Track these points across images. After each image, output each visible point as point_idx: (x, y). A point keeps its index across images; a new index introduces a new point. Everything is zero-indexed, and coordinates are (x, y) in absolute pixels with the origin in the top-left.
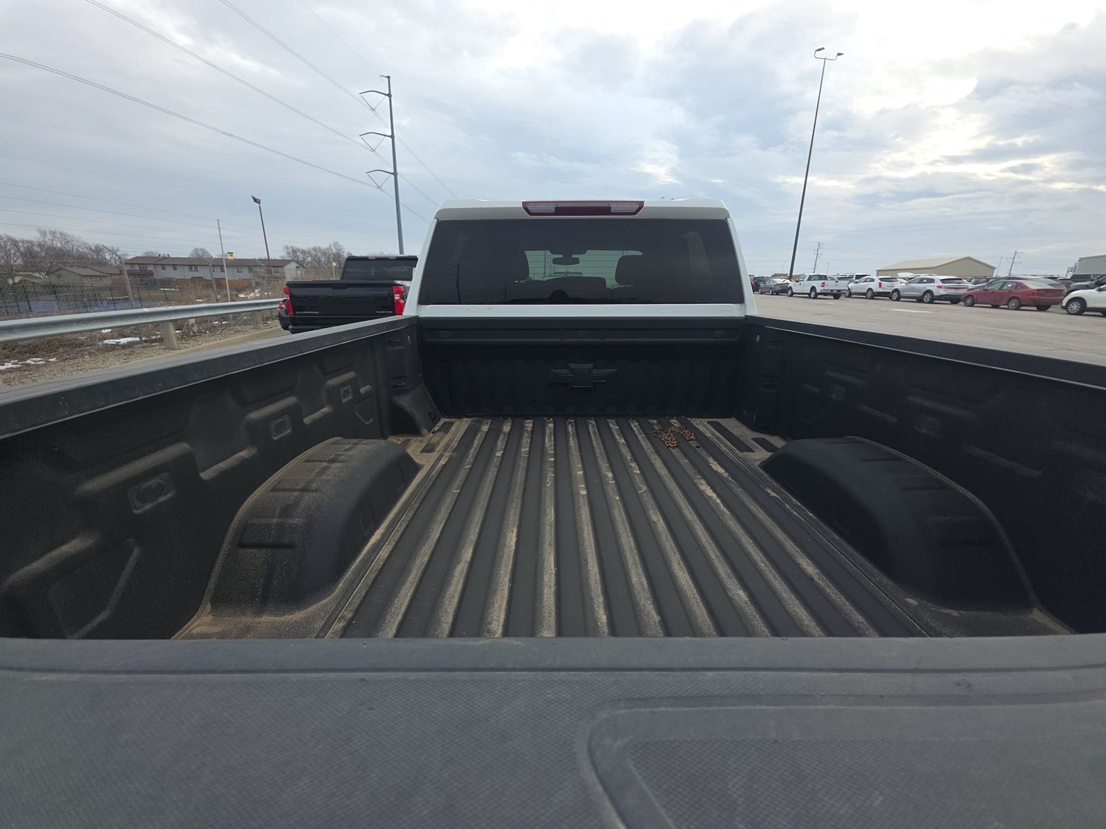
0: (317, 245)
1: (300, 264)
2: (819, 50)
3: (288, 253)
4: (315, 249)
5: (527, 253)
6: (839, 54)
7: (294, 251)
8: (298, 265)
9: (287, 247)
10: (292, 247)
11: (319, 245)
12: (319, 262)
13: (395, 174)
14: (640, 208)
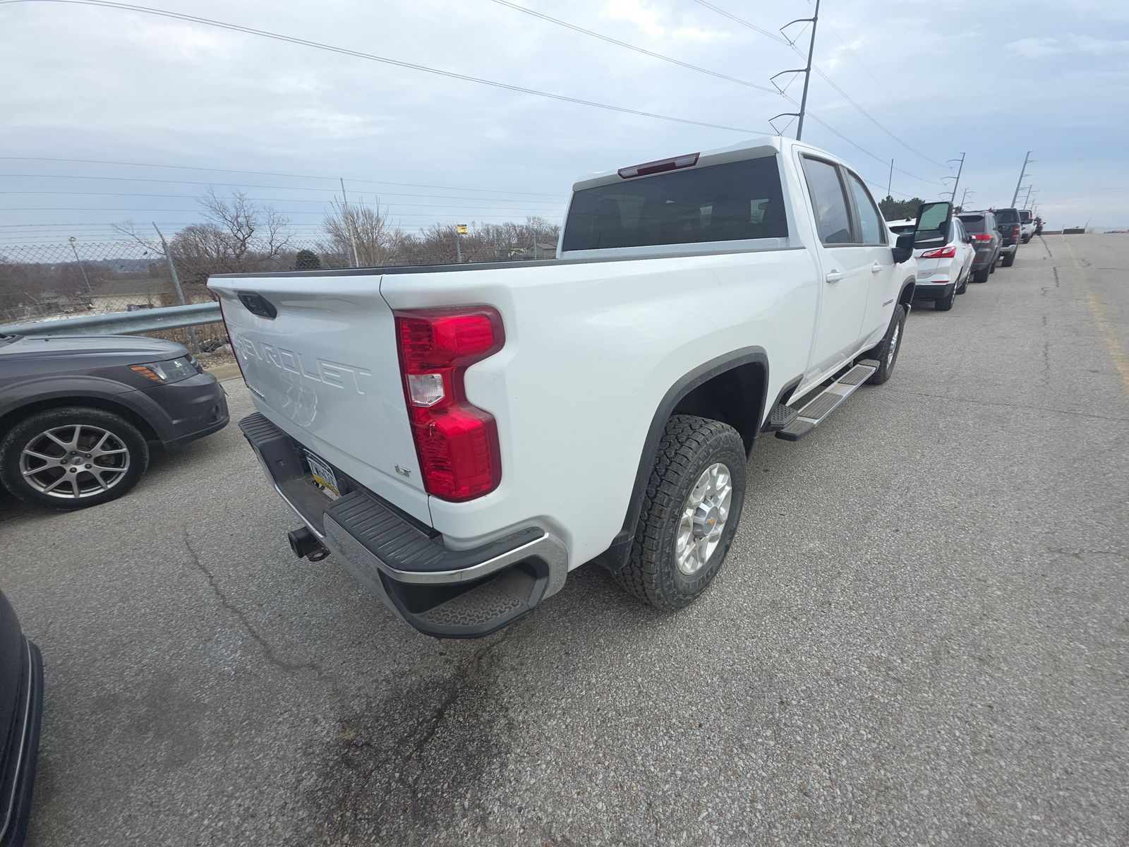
13: (801, 115)
14: (696, 160)
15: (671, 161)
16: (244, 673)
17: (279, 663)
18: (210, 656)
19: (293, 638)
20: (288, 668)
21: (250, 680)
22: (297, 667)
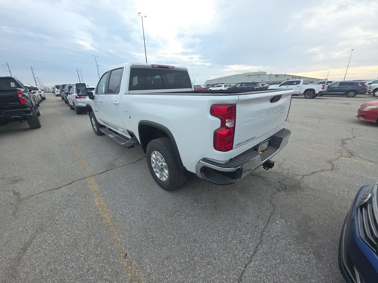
2: (139, 13)
6: (145, 16)
14: (174, 68)
15: (168, 67)
16: (282, 216)
17: (274, 209)
18: (283, 230)
19: (265, 209)
20: (274, 206)
21: (283, 213)
22: (273, 205)
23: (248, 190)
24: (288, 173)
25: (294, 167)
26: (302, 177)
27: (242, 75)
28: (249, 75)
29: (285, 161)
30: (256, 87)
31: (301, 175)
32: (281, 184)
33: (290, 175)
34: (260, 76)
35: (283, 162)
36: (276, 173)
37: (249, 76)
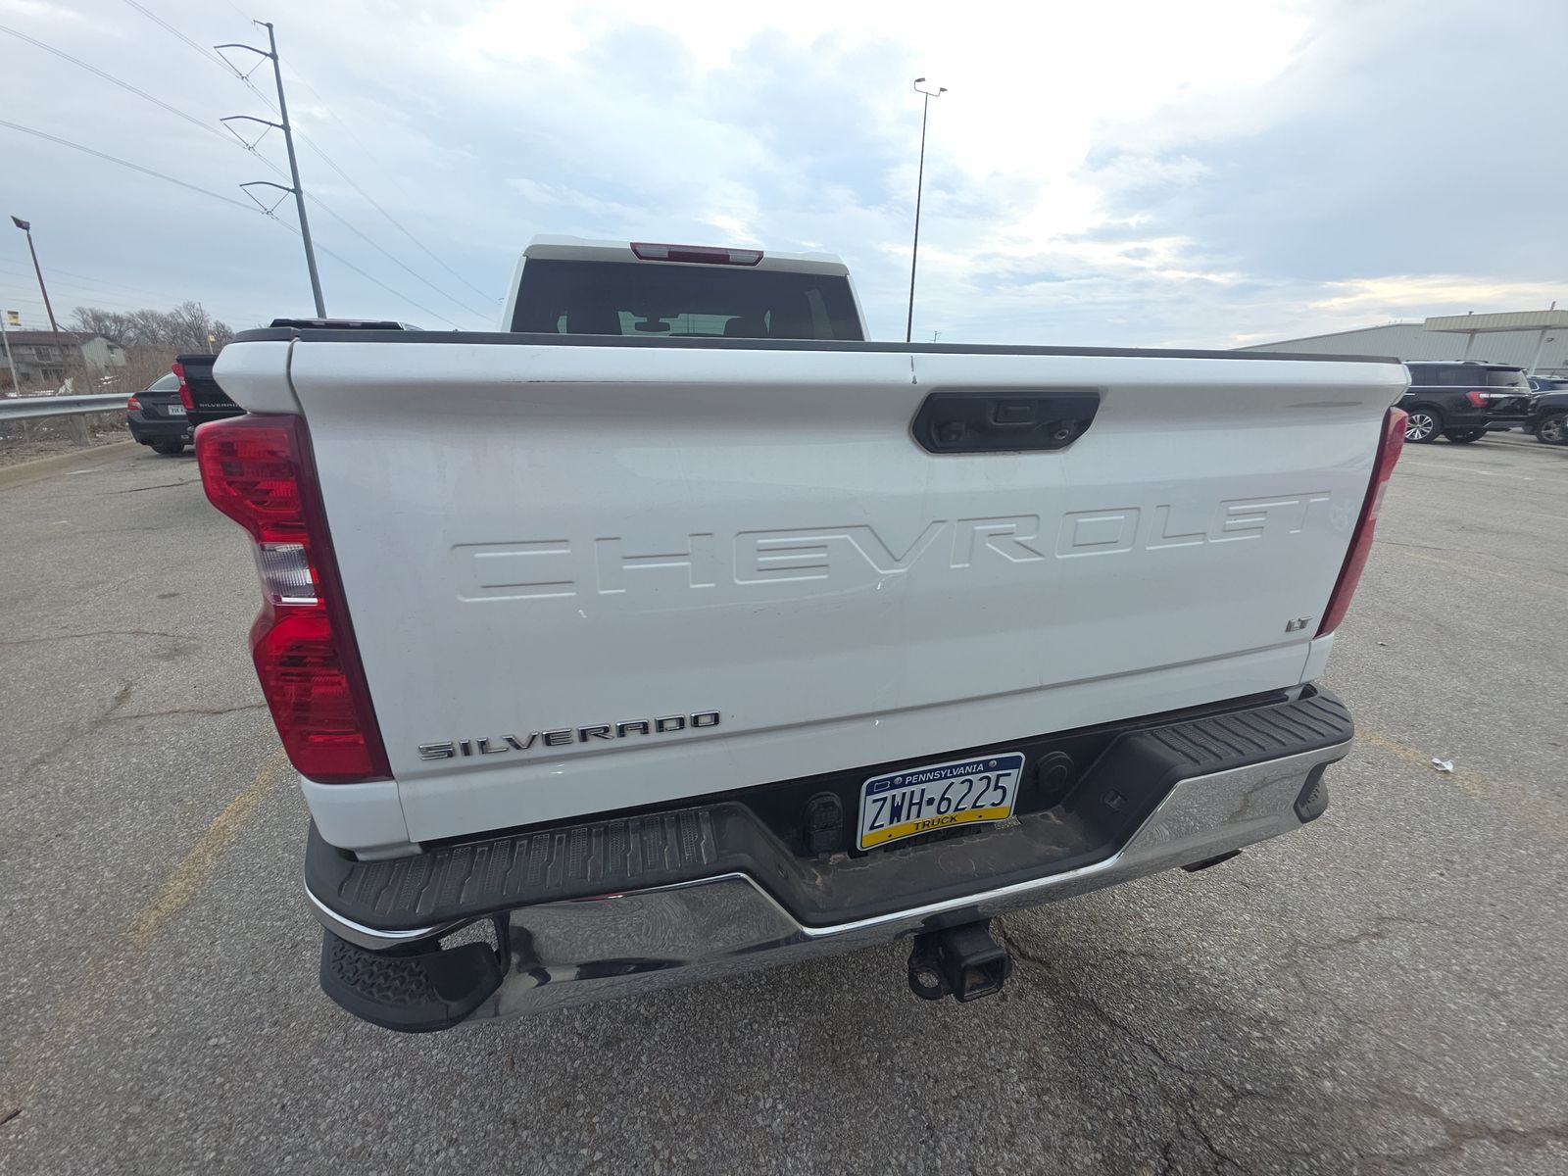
0: (146, 308)
1: (114, 342)
2: (919, 81)
3: (85, 322)
4: (143, 315)
5: (620, 314)
6: (942, 90)
7: (98, 318)
8: (110, 344)
9: (81, 311)
10: (91, 310)
11: (152, 309)
12: (154, 338)
13: (297, 191)
14: (760, 258)
15: (724, 253)
23: (887, 1053)
24: (1329, 1051)
25: (1431, 1021)
26: (1442, 1136)
27: (1421, 325)
28: (1471, 328)
29: (1376, 935)
30: (1484, 396)
31: (1446, 1121)
32: (1187, 1127)
33: (1333, 1074)
34: (1549, 334)
35: (1354, 941)
36: (1210, 1009)
37: (1473, 332)
